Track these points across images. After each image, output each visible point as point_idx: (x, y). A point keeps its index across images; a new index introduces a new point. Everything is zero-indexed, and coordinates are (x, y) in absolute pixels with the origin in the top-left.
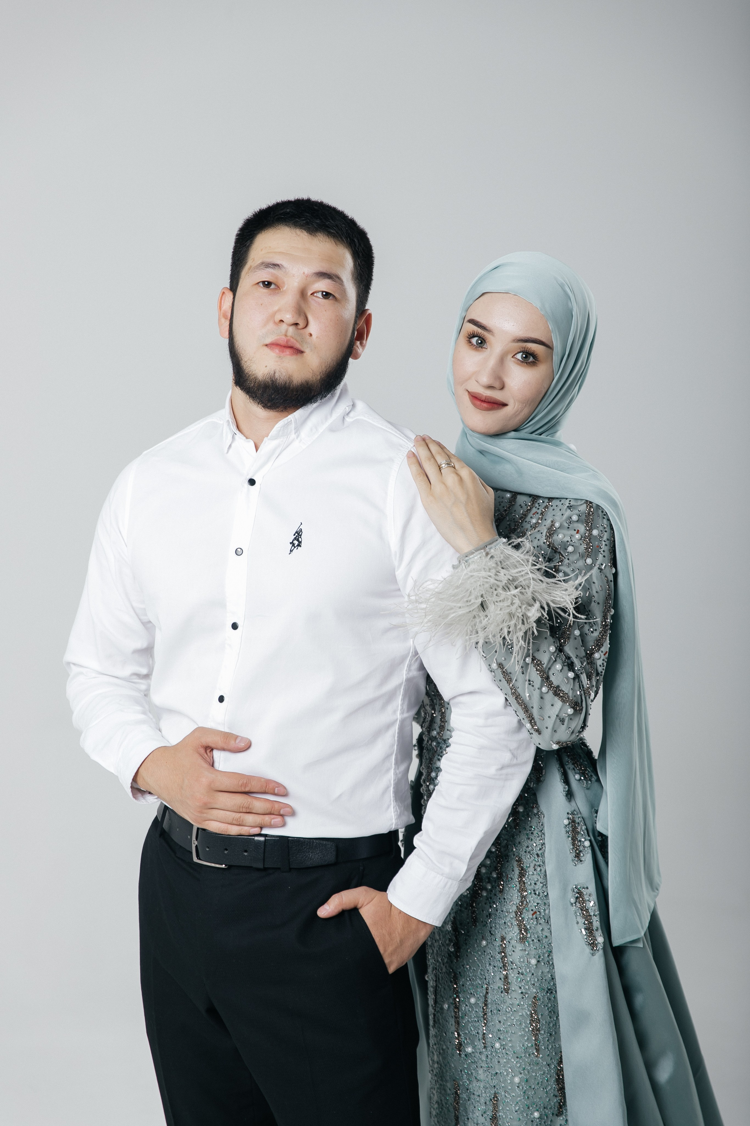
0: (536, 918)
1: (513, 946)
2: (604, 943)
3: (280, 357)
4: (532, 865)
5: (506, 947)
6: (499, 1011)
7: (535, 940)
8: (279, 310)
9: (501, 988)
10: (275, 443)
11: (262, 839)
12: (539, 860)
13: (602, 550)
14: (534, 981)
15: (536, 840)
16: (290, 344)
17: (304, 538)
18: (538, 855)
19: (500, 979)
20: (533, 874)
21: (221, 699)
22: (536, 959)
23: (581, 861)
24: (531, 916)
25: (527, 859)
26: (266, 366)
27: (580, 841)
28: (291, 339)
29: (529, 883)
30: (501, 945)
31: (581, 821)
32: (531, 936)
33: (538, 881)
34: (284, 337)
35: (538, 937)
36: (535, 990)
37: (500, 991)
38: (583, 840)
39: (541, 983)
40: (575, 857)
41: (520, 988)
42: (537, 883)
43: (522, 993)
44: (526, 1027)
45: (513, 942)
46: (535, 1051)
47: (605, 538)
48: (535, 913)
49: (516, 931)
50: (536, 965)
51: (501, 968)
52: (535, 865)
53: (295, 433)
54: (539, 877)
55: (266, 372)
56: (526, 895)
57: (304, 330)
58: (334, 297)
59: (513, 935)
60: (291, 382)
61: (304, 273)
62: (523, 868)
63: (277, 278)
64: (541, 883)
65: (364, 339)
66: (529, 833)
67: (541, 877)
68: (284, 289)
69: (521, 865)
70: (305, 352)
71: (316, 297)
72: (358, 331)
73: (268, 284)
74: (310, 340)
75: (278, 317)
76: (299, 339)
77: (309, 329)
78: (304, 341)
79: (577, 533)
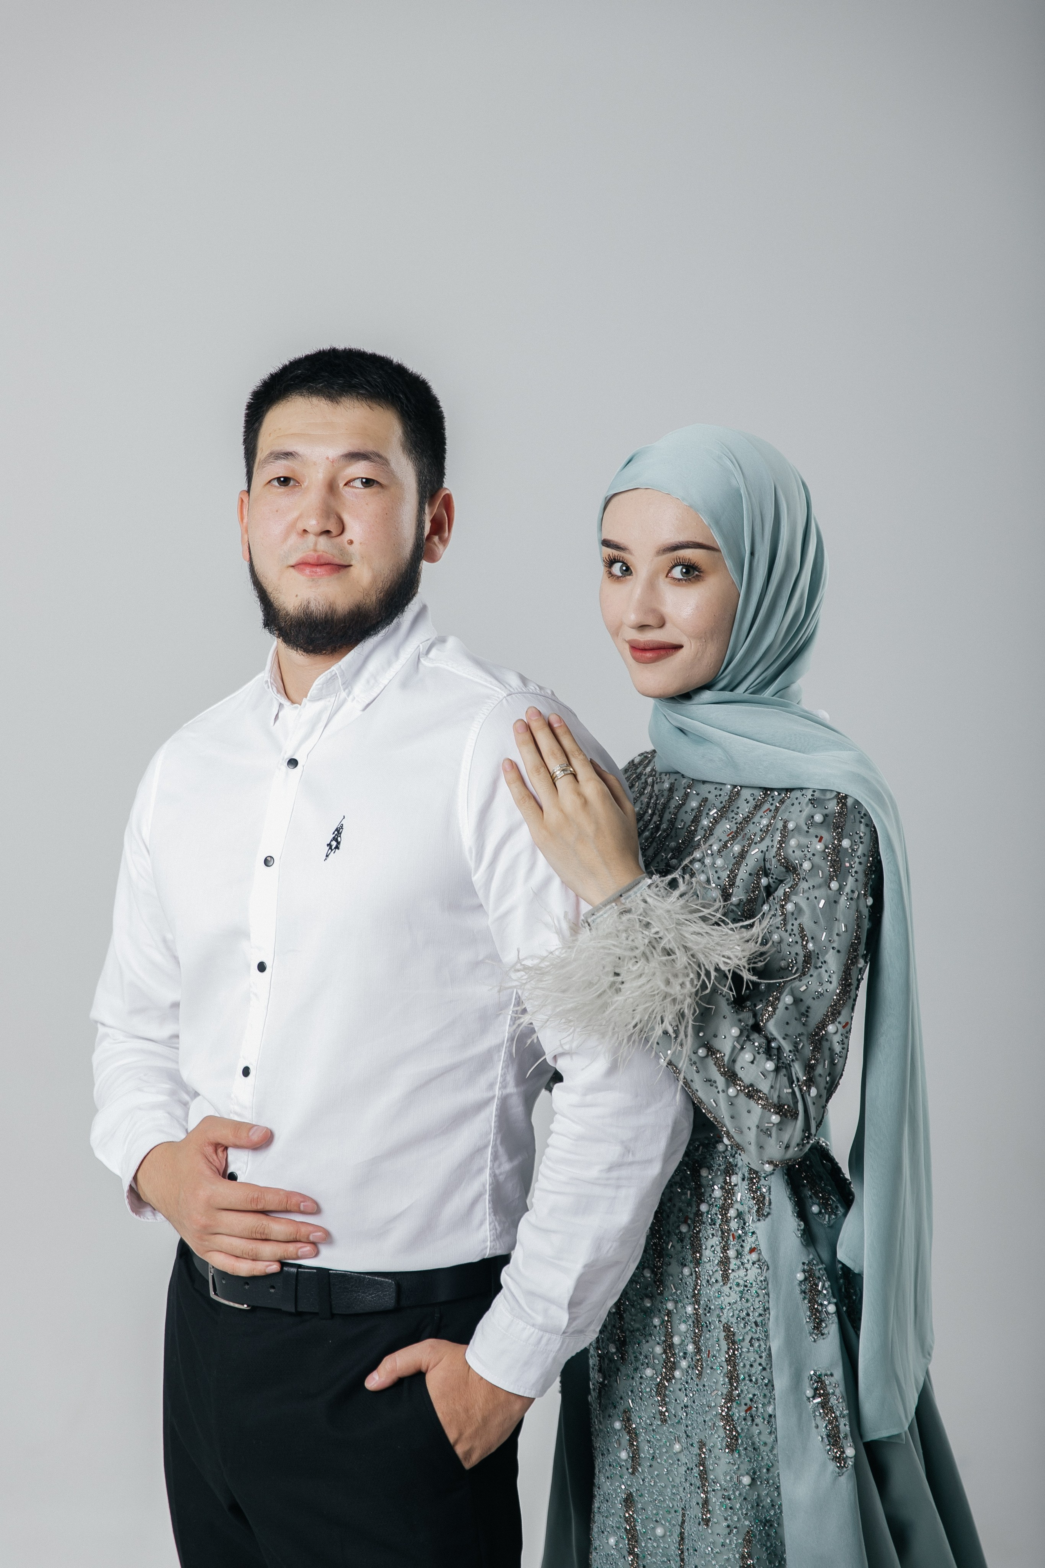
0: (752, 1416)
1: (715, 1457)
2: (856, 1457)
3: (313, 580)
4: (748, 1339)
5: (705, 1457)
6: (696, 1551)
7: (750, 1449)
8: (301, 516)
9: (699, 1518)
10: (319, 705)
11: (294, 1270)
12: (758, 1331)
13: (854, 870)
14: (747, 1509)
15: (754, 1301)
16: (322, 561)
17: (345, 838)
18: (756, 1323)
19: (698, 1504)
20: (748, 1352)
21: (246, 1072)
22: (750, 1476)
23: (823, 1334)
24: (743, 1414)
25: (741, 1329)
26: (297, 596)
27: (822, 1305)
28: (324, 554)
29: (742, 1364)
30: (700, 1455)
31: (824, 1274)
32: (742, 1442)
33: (755, 1361)
34: (312, 553)
35: (754, 1445)
36: (747, 1523)
37: (697, 1522)
38: (826, 1303)
39: (758, 1511)
40: (814, 1329)
41: (726, 1519)
42: (753, 1364)
43: (728, 1526)
45: (717, 1452)
47: (859, 853)
48: (750, 1408)
49: (720, 1434)
50: (749, 1485)
51: (699, 1488)
52: (752, 1338)
53: (344, 690)
54: (757, 1356)
55: (297, 604)
56: (737, 1382)
57: (339, 539)
58: (378, 482)
59: (717, 1438)
60: (334, 611)
61: (328, 458)
62: (734, 1342)
63: (293, 471)
64: (760, 1364)
65: (444, 531)
66: (744, 1290)
67: (761, 1357)
68: (306, 484)
69: (730, 1336)
70: (351, 566)
71: (353, 487)
72: (433, 521)
73: (285, 481)
74: (352, 549)
75: (301, 526)
76: (336, 551)
77: (348, 534)
78: (344, 552)
79: (820, 841)
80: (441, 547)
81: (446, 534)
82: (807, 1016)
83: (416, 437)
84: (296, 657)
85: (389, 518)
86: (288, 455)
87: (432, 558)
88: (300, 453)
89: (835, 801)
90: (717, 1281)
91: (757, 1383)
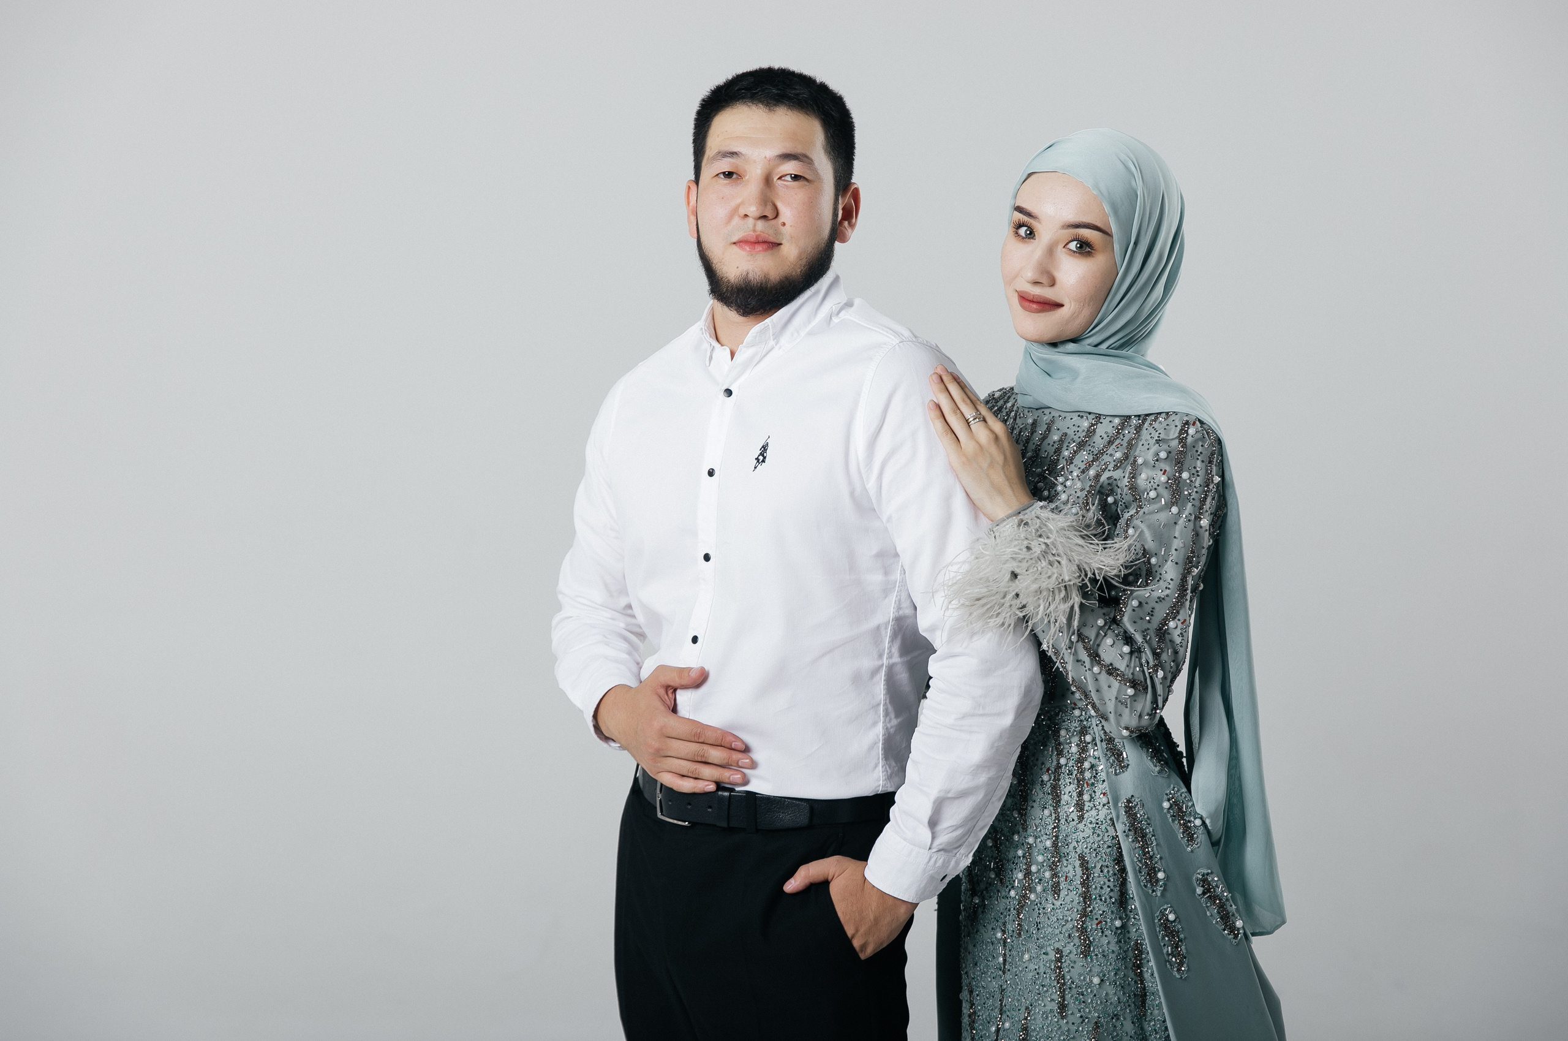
0: (1101, 929)
1: (1071, 962)
3: (752, 255)
4: (1098, 866)
7: (1099, 956)
8: (742, 203)
9: (1058, 1011)
11: (727, 793)
12: (1107, 860)
13: (1191, 498)
14: (1097, 1003)
15: (1104, 836)
16: (760, 240)
17: (769, 454)
18: (1105, 854)
19: (1052, 1000)
20: (1099, 877)
21: (695, 640)
22: (1099, 976)
24: (1094, 926)
25: (1093, 858)
26: (738, 267)
28: (762, 234)
29: (1094, 886)
30: (1058, 960)
32: (1094, 950)
33: (1105, 884)
34: (752, 233)
35: (1103, 951)
36: (1096, 1015)
37: (1051, 1015)
39: (1106, 1007)
41: (1080, 1011)
42: (1103, 887)
43: (1081, 1017)
45: (1073, 957)
47: (1196, 484)
48: (1100, 922)
49: (1075, 943)
50: (1099, 984)
51: (1054, 987)
52: (1102, 866)
53: (774, 340)
54: (1106, 880)
55: (738, 274)
56: (1090, 901)
57: (774, 221)
58: (804, 178)
59: (1071, 949)
60: (767, 280)
61: (765, 157)
62: (1087, 869)
63: (736, 167)
64: (1109, 887)
65: (854, 217)
66: (1096, 827)
67: (1109, 881)
68: (747, 178)
69: (1084, 865)
70: (781, 244)
71: (784, 180)
72: (844, 209)
73: (729, 175)
74: (784, 229)
75: (742, 212)
76: (771, 232)
77: (781, 219)
78: (777, 233)
79: (1164, 474)
80: (850, 231)
81: (855, 220)
82: (1152, 615)
83: (835, 142)
85: (812, 205)
86: (733, 154)
87: (843, 240)
88: (743, 153)
89: (1177, 441)
90: (1073, 820)
91: (1105, 902)
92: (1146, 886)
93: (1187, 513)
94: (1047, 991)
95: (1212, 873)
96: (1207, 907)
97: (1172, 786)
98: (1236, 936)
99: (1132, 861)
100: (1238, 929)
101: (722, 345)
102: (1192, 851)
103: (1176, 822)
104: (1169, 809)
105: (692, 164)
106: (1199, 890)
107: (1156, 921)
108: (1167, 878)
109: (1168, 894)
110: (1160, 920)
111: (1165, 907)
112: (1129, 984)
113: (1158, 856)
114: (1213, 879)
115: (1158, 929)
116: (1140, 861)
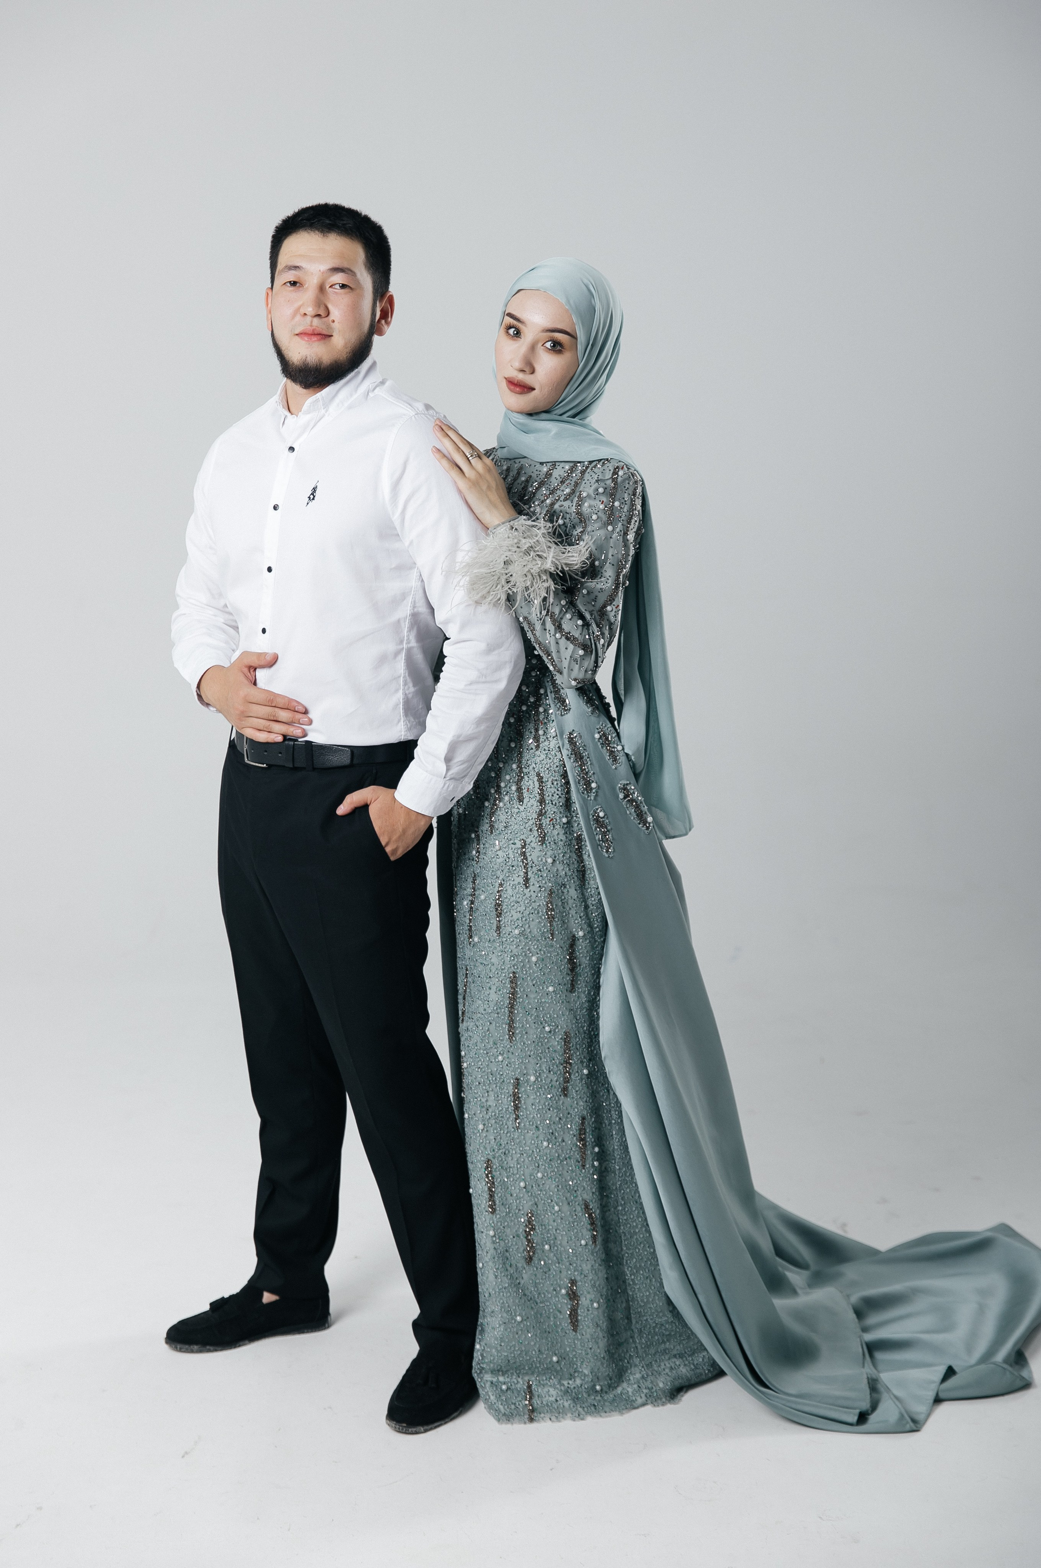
0: (553, 824)
1: (532, 848)
3: (310, 343)
4: (550, 780)
6: (518, 902)
7: (552, 843)
8: (303, 305)
9: (521, 883)
11: (291, 743)
12: (556, 776)
13: (621, 519)
14: (550, 876)
15: (554, 759)
16: (316, 332)
17: (318, 493)
18: (555, 772)
19: (522, 875)
20: (551, 787)
21: (264, 631)
22: (552, 857)
24: (548, 823)
25: (546, 775)
26: (299, 353)
28: (316, 328)
29: (547, 794)
30: (522, 848)
32: (548, 839)
33: (555, 793)
34: (309, 327)
35: (555, 840)
36: (550, 884)
37: (521, 885)
39: (557, 878)
41: (538, 882)
42: (554, 795)
43: (540, 886)
44: (543, 915)
45: (533, 845)
46: (550, 935)
48: (552, 819)
49: (535, 835)
50: (552, 863)
51: (522, 866)
52: (553, 780)
53: (325, 408)
54: (556, 790)
55: (299, 358)
56: (545, 805)
57: (326, 319)
58: (349, 286)
59: (533, 838)
60: (321, 363)
61: (320, 271)
62: (542, 782)
63: (299, 278)
64: (558, 794)
65: (388, 317)
66: (548, 753)
67: (558, 790)
68: (306, 286)
69: (541, 780)
70: (332, 336)
71: (334, 288)
72: (382, 311)
73: (294, 284)
74: (333, 325)
75: (302, 311)
76: (324, 327)
77: (331, 317)
78: (329, 327)
79: (602, 503)
80: (386, 327)
81: (390, 319)
82: (596, 601)
83: (373, 260)
84: (296, 389)
85: (355, 308)
86: (296, 268)
87: (381, 333)
88: (304, 267)
89: (611, 480)
90: (532, 749)
91: (555, 805)
92: (583, 793)
93: (618, 530)
94: (515, 870)
95: (630, 783)
96: (627, 807)
97: (601, 723)
98: (648, 828)
99: (574, 775)
100: (649, 823)
101: (292, 414)
102: (616, 769)
103: (604, 748)
104: (599, 739)
105: (269, 276)
106: (621, 796)
107: (591, 817)
108: (598, 787)
109: (599, 799)
110: (593, 816)
111: (597, 807)
112: (573, 863)
113: (592, 772)
114: (631, 788)
115: (592, 823)
116: (579, 776)
